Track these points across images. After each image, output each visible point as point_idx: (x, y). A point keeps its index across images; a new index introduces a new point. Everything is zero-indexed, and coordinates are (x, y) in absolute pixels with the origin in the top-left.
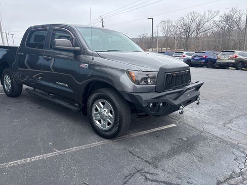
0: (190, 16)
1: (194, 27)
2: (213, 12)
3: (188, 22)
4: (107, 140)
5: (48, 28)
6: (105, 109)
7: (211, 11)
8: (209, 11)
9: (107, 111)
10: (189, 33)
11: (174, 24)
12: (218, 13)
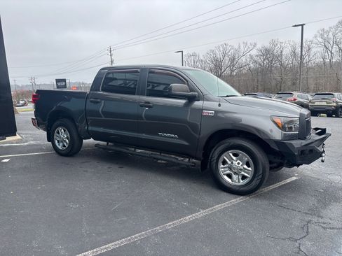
0: (222, 49)
1: (227, 61)
2: (249, 44)
3: (219, 56)
4: (242, 197)
5: (139, 70)
6: (238, 161)
7: (247, 44)
8: (244, 43)
9: (241, 163)
10: (221, 70)
11: (202, 58)
12: (255, 45)
